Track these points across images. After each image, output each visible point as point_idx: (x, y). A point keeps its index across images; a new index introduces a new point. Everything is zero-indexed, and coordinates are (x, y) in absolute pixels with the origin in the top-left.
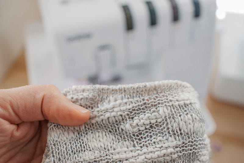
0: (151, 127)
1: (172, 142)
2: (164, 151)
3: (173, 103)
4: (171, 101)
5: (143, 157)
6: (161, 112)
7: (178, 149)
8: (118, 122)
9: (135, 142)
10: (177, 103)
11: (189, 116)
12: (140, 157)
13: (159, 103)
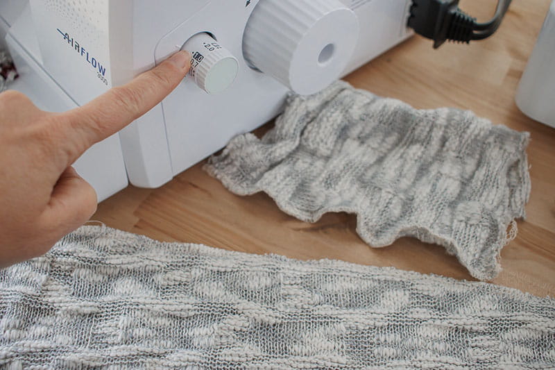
0: (179, 285)
1: (193, 300)
2: (182, 306)
3: (207, 267)
4: (206, 264)
5: (161, 306)
6: (193, 273)
7: (196, 307)
8: (153, 272)
9: (159, 294)
10: (211, 268)
11: (215, 283)
12: (157, 305)
13: (195, 264)
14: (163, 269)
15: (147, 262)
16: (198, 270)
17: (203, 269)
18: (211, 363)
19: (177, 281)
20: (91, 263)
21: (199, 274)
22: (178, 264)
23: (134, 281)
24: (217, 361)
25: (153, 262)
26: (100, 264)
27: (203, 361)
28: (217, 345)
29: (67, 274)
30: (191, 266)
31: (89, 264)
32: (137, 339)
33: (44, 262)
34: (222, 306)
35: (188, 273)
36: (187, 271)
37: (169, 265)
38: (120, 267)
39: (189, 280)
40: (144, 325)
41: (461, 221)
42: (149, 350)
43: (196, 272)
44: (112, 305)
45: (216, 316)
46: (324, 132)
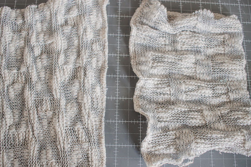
1: (67, 146)
2: (62, 141)
3: (90, 151)
4: (92, 150)
7: (63, 149)
9: (69, 127)
10: (90, 153)
11: (81, 157)
14: (84, 127)
15: (86, 117)
16: (87, 146)
17: (88, 149)
18: (30, 162)
19: (78, 136)
20: (83, 87)
21: (85, 147)
22: (89, 134)
23: (76, 112)
24: (32, 164)
25: (87, 120)
26: (83, 91)
27: (31, 157)
28: (42, 163)
29: (75, 76)
30: (90, 142)
31: (82, 86)
32: (41, 122)
33: (80, 63)
34: (66, 162)
35: (84, 141)
36: (86, 140)
37: (88, 129)
38: (82, 103)
39: (80, 142)
40: (49, 123)
41: (176, 135)
42: (35, 129)
43: (86, 145)
44: (59, 105)
45: (60, 160)
46: (189, 41)
